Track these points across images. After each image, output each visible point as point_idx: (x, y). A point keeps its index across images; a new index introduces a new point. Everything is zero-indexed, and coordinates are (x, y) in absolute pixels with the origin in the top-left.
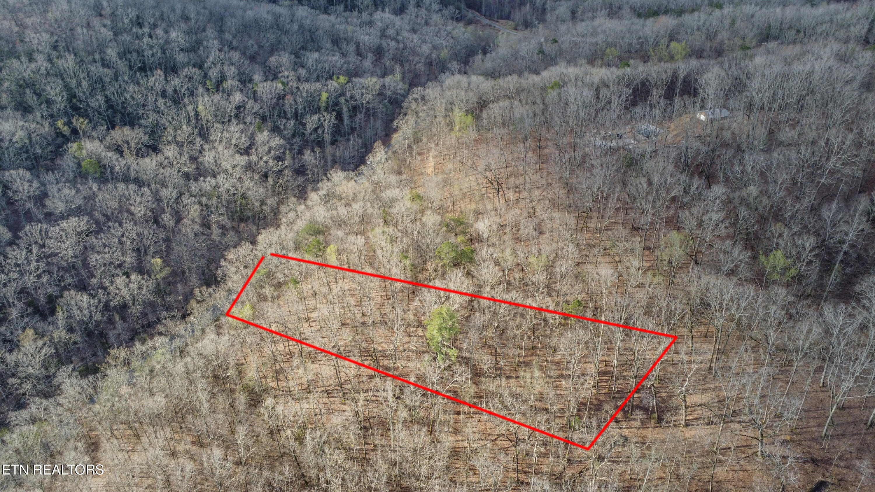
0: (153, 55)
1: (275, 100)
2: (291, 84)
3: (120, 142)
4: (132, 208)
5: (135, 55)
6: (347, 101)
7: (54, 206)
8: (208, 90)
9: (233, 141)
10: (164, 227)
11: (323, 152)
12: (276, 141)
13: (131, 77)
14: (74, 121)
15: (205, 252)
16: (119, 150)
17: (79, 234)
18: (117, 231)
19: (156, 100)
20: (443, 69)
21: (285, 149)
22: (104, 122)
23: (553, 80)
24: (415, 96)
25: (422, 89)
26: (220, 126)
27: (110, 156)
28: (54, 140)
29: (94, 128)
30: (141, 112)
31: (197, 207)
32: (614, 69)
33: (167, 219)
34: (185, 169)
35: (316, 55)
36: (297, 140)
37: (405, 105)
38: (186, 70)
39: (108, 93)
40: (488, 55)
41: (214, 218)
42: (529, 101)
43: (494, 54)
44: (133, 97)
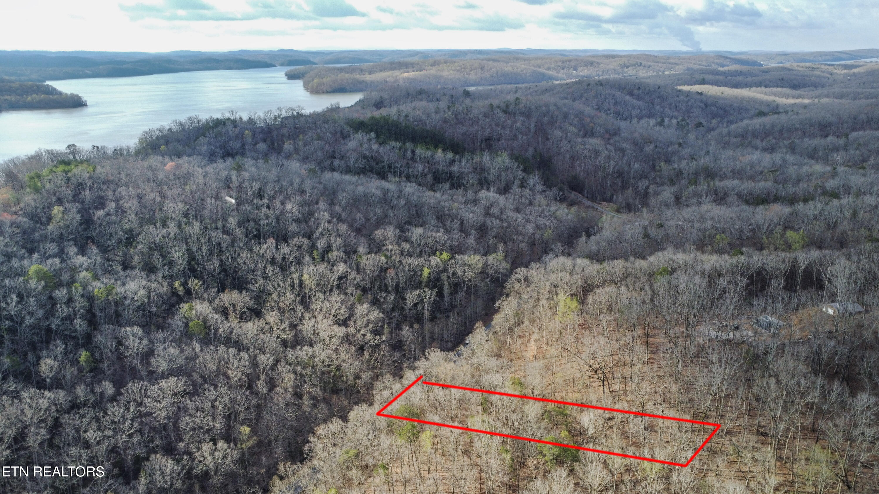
0: (268, 224)
1: (377, 273)
2: (394, 257)
3: (227, 305)
4: (229, 372)
5: (252, 224)
6: (449, 277)
7: (157, 364)
8: (314, 259)
9: (333, 312)
10: (257, 394)
11: (422, 328)
12: (376, 315)
13: (246, 244)
14: (189, 282)
15: (294, 423)
16: (224, 312)
17: (175, 394)
18: (211, 394)
19: (265, 267)
20: (546, 249)
21: (384, 323)
22: (216, 285)
23: (661, 265)
24: (518, 276)
25: (525, 269)
26: (322, 296)
27: (216, 318)
28: (169, 298)
29: (206, 290)
30: (250, 277)
31: (292, 376)
32: (726, 257)
33: (261, 386)
34: (284, 336)
35: (420, 230)
36: (396, 314)
37: (508, 285)
38: (296, 239)
39: (224, 257)
40: (592, 237)
41: (307, 388)
42: (637, 287)
43: (598, 237)
44: (245, 263)
